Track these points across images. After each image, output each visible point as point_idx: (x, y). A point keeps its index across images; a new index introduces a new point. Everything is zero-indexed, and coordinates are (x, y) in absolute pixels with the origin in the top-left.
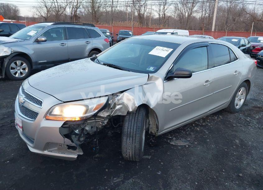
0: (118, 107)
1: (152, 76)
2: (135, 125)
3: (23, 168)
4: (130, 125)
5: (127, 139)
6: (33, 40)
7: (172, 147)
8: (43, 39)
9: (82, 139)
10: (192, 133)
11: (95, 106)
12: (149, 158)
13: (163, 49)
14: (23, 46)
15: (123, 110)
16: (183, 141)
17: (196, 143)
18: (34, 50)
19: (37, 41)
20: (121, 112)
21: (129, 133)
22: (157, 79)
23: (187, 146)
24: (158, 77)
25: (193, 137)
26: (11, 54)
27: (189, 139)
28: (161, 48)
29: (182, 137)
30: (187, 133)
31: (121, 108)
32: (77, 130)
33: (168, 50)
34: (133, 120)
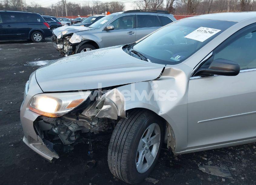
0: (105, 107)
1: (170, 69)
2: (125, 137)
3: (17, 155)
4: (118, 134)
5: (112, 153)
6: (103, 28)
7: (199, 175)
8: (111, 27)
9: (73, 138)
10: (244, 161)
11: (70, 102)
12: (155, 183)
13: (206, 30)
14: (94, 34)
15: (112, 112)
16: (221, 170)
17: (243, 178)
18: (102, 38)
19: (107, 30)
20: (110, 114)
21: (115, 145)
22: (177, 73)
23: (223, 180)
24: (180, 70)
25: (242, 167)
26: (81, 41)
27: (234, 169)
28: (205, 29)
29: (224, 163)
30: (236, 158)
31: (109, 109)
32: (56, 129)
33: (212, 31)
34: (125, 128)
